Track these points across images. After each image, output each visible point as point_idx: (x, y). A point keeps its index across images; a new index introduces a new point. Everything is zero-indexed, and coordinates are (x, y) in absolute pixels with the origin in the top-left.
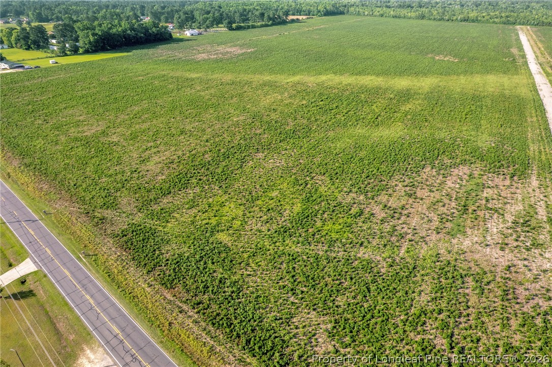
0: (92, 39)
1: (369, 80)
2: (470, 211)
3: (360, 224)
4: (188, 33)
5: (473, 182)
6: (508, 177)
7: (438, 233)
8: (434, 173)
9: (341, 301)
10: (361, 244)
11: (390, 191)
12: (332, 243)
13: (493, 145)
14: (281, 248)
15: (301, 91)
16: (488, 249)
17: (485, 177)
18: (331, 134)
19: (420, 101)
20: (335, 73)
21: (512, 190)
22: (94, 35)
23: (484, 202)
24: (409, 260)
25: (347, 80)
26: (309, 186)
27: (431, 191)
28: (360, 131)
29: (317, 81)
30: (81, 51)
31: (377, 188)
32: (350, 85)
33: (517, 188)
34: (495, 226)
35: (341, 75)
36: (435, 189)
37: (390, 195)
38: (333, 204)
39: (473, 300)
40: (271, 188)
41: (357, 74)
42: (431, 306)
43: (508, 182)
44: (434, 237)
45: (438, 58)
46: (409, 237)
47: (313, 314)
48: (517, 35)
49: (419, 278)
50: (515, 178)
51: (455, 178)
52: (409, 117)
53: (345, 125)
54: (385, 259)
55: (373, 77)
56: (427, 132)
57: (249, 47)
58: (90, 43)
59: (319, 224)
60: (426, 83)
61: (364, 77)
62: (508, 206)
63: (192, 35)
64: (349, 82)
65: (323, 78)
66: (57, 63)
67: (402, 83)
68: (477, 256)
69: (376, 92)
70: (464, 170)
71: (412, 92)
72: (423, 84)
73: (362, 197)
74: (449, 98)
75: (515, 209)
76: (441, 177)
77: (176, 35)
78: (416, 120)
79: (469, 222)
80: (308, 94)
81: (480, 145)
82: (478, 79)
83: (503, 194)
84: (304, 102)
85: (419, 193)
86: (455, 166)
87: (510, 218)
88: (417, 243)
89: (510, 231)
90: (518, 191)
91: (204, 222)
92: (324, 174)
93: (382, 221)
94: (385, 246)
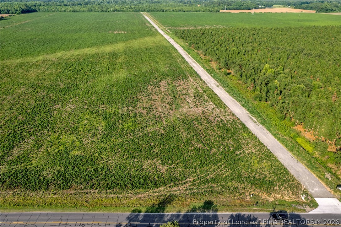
2: (177, 97)
3: (139, 119)
5: (171, 86)
7: (172, 110)
8: (153, 87)
9: (156, 150)
10: (146, 127)
11: (141, 101)
12: (133, 131)
13: (168, 69)
14: (112, 144)
15: (54, 65)
16: (193, 109)
17: (174, 83)
18: (90, 83)
19: (123, 56)
20: (64, 50)
21: (186, 84)
23: (180, 92)
24: (169, 124)
25: (76, 53)
26: (100, 112)
27: (157, 95)
28: (104, 78)
29: (57, 57)
31: (134, 102)
32: (79, 55)
34: (190, 100)
35: (69, 50)
36: (158, 94)
37: (142, 103)
38: (120, 115)
39: (200, 127)
41: (78, 49)
42: (189, 136)
43: (183, 82)
44: (172, 112)
45: (115, 33)
46: (162, 116)
47: (149, 161)
49: (178, 129)
50: (184, 80)
51: (163, 87)
52: (124, 65)
53: (95, 77)
54: (160, 128)
55: (89, 49)
56: (137, 70)
59: (120, 126)
60: (120, 47)
61: (84, 49)
62: (189, 91)
65: (59, 54)
67: (108, 49)
68: (191, 113)
69: (98, 57)
70: (163, 83)
71: (116, 52)
73: (130, 108)
74: (136, 52)
75: (192, 91)
76: (157, 88)
78: (128, 66)
79: (180, 101)
80: (57, 65)
81: (163, 70)
82: (142, 40)
83: (184, 87)
84: (59, 71)
85: (153, 98)
86: (160, 81)
87: (192, 95)
88: (167, 117)
89: (195, 100)
90: (188, 84)
91: (56, 151)
92: (104, 104)
93: (148, 114)
94: (156, 123)
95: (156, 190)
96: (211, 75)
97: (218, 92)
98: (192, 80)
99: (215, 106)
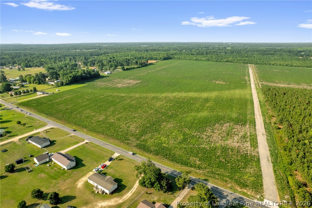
0: (70, 79)
1: (192, 94)
2: (230, 135)
3: (200, 140)
4: (106, 73)
5: (231, 127)
6: (240, 126)
7: (221, 140)
8: (219, 126)
9: (200, 155)
10: (202, 144)
11: (207, 131)
12: (194, 145)
13: (237, 116)
14: (181, 146)
15: (169, 101)
16: (234, 143)
17: (234, 126)
18: (184, 115)
19: (212, 102)
20: (178, 92)
21: (241, 129)
22: (70, 77)
23: (233, 132)
24: (214, 147)
25: (183, 94)
26: (183, 131)
27: (218, 131)
28: (193, 114)
29: (173, 96)
30: (64, 84)
31: (203, 131)
32: (186, 97)
33: (243, 128)
34: (236, 138)
35: (181, 92)
36: (219, 130)
37: (207, 132)
38: (191, 136)
39: (230, 153)
40: (172, 133)
41: (187, 92)
42: (221, 155)
43: (240, 127)
44: (220, 141)
45: (217, 82)
46: (214, 142)
47: (194, 158)
48: (248, 69)
49: (217, 150)
50: (243, 126)
51: (225, 127)
52: (209, 108)
53: (188, 112)
54: (208, 147)
55: (193, 93)
56: (215, 113)
57: (138, 79)
58: (69, 80)
59: (189, 140)
60: (213, 95)
61: (190, 93)
62: (240, 133)
63: (108, 74)
64: (185, 95)
65: (174, 94)
66: (59, 91)
67: (205, 95)
68: (231, 145)
69: (195, 99)
70: (228, 124)
71: (209, 98)
72: (212, 95)
73: (199, 133)
74: (222, 100)
75: (242, 134)
76: (221, 127)
77: (101, 74)
78: (212, 109)
79: (229, 138)
80: (171, 101)
81: (233, 116)
82: (232, 92)
83: (239, 130)
84: (171, 105)
85: (215, 131)
86: (225, 123)
87: (240, 136)
88: (216, 143)
89: (240, 139)
90: (243, 129)
91: (158, 142)
92: (186, 128)
93: (206, 139)
94: (208, 144)
95: (190, 168)
96: (265, 127)
97: (260, 138)
98: (248, 126)
99: (250, 145)
